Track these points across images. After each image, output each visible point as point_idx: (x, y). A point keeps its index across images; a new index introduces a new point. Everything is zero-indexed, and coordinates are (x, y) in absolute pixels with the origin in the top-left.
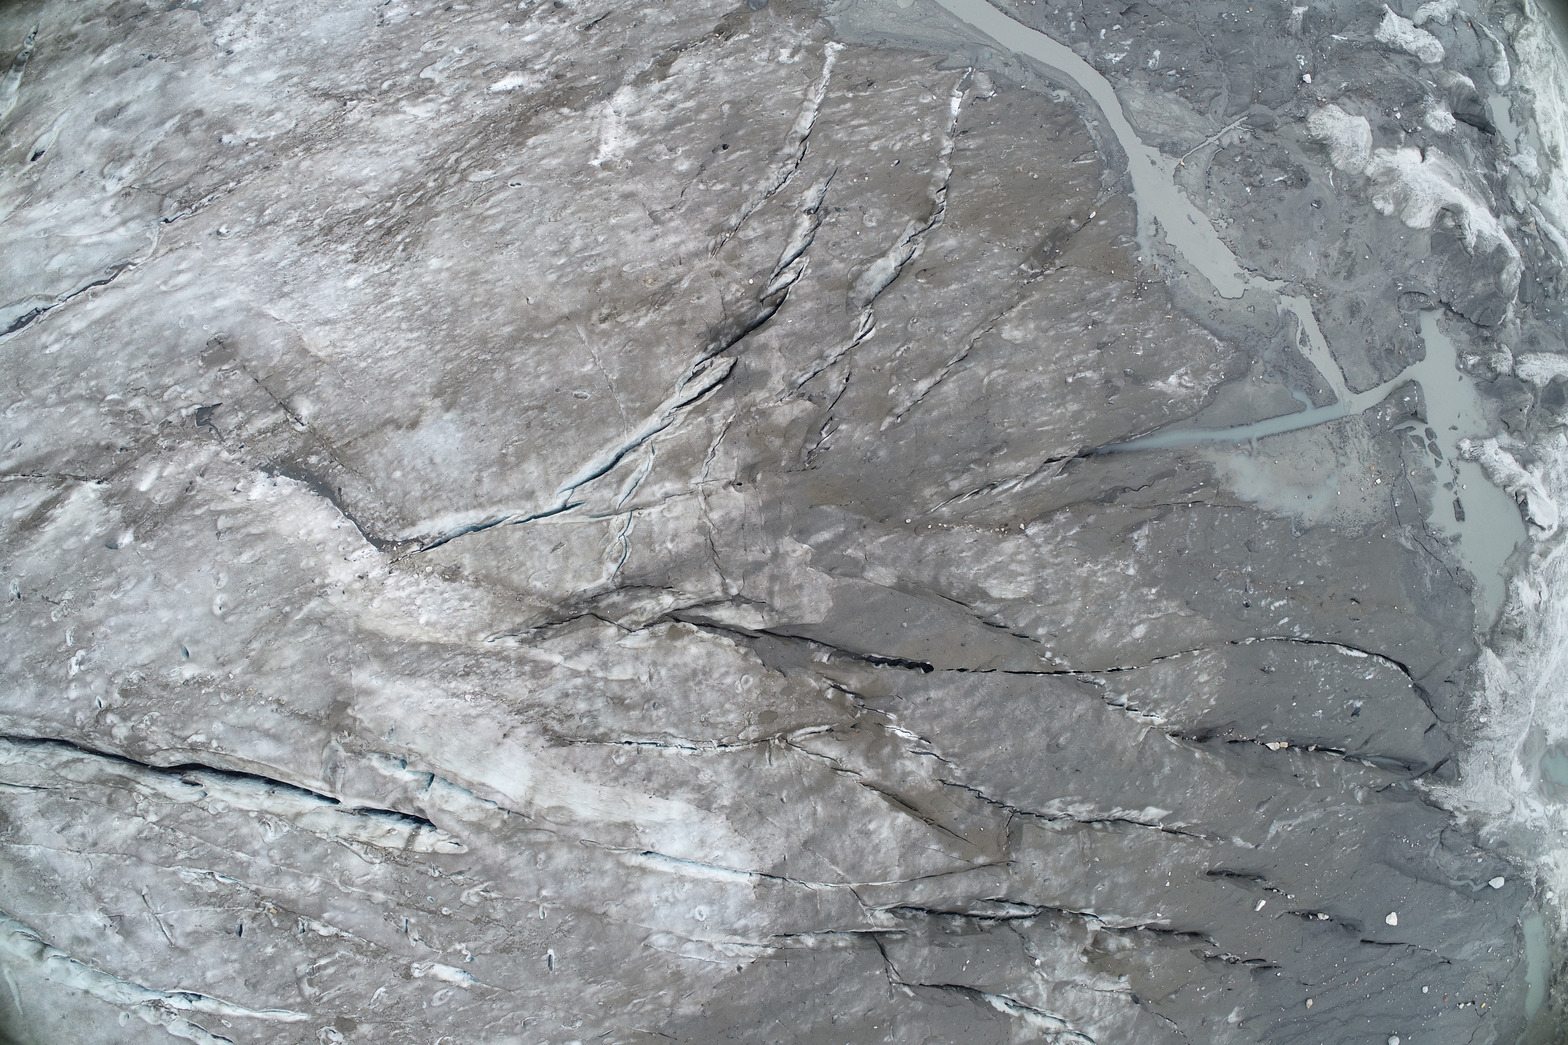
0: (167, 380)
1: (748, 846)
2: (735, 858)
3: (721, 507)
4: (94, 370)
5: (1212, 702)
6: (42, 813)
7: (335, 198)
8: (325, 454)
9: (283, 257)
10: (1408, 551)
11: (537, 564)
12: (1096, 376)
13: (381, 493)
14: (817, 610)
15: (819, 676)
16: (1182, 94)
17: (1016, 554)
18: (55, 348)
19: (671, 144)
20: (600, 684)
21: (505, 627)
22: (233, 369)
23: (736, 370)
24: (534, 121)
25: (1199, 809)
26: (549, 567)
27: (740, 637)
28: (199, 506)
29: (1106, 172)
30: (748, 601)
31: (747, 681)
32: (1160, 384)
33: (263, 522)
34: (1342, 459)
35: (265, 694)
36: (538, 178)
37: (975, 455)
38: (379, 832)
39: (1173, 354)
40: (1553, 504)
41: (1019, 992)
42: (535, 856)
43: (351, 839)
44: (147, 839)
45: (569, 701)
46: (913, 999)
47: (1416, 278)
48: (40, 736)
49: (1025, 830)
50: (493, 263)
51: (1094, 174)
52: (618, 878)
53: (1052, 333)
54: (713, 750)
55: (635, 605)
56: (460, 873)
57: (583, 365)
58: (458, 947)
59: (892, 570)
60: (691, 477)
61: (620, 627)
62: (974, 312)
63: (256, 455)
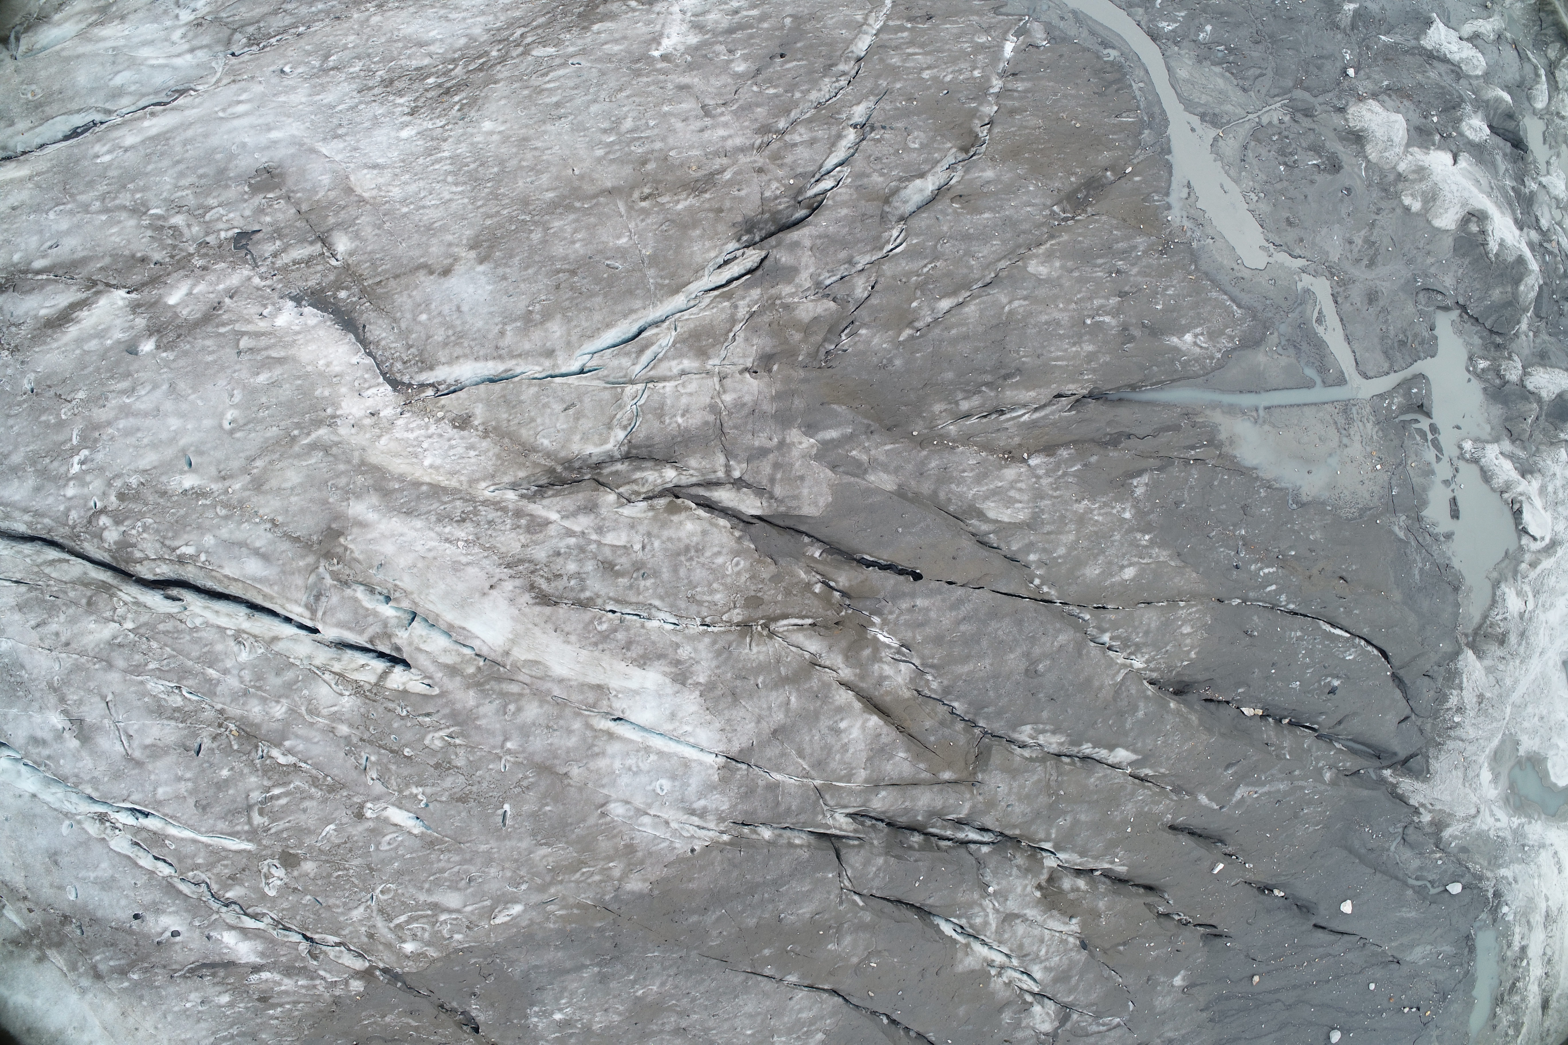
0: (211, 202)
1: (718, 725)
2: (704, 736)
3: (734, 390)
4: (141, 183)
5: (1193, 655)
6: (20, 607)
7: (400, 54)
8: (355, 289)
9: (342, 102)
10: (1401, 540)
11: (547, 421)
12: (1114, 322)
13: (404, 334)
14: (816, 504)
15: (809, 569)
16: (1228, 70)
17: (1017, 481)
18: (107, 158)
19: (730, 46)
20: (593, 547)
21: (507, 479)
22: (278, 198)
23: (766, 263)
24: (601, 9)
25: (1168, 758)
26: (559, 426)
27: (736, 521)
28: (224, 325)
29: (1146, 132)
30: (749, 486)
31: (737, 564)
32: (1175, 340)
33: (284, 347)
34: (1345, 440)
35: (261, 512)
36: (598, 60)
37: (988, 378)
38: (353, 666)
39: (1191, 313)
40: (1548, 516)
41: (969, 918)
42: (505, 706)
43: (324, 669)
44: (120, 645)
45: (560, 560)
46: (862, 908)
47: (1435, 276)
48: (30, 532)
49: (993, 752)
50: (545, 132)
51: (1135, 132)
52: (584, 739)
53: (1076, 274)
54: (695, 628)
55: (638, 475)
56: (428, 715)
57: (619, 237)
58: (415, 790)
59: (893, 477)
60: (709, 358)
61: (620, 495)
62: (1004, 242)
63: (287, 283)
